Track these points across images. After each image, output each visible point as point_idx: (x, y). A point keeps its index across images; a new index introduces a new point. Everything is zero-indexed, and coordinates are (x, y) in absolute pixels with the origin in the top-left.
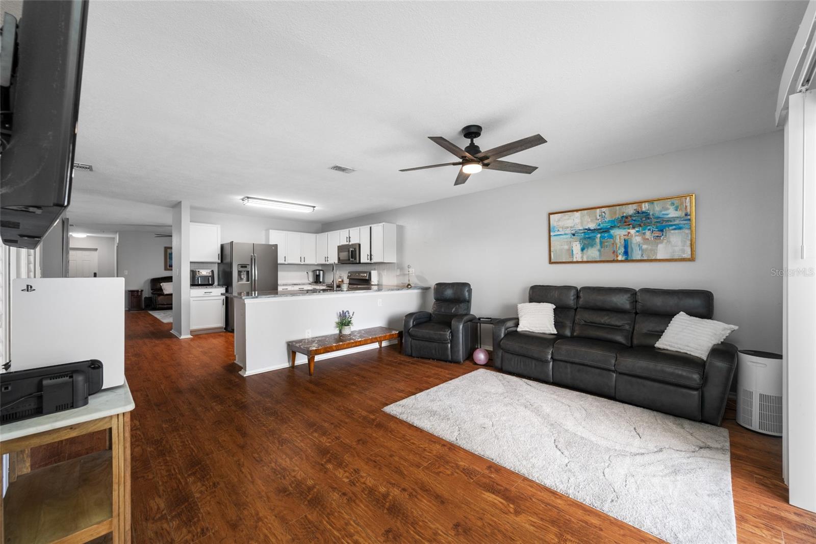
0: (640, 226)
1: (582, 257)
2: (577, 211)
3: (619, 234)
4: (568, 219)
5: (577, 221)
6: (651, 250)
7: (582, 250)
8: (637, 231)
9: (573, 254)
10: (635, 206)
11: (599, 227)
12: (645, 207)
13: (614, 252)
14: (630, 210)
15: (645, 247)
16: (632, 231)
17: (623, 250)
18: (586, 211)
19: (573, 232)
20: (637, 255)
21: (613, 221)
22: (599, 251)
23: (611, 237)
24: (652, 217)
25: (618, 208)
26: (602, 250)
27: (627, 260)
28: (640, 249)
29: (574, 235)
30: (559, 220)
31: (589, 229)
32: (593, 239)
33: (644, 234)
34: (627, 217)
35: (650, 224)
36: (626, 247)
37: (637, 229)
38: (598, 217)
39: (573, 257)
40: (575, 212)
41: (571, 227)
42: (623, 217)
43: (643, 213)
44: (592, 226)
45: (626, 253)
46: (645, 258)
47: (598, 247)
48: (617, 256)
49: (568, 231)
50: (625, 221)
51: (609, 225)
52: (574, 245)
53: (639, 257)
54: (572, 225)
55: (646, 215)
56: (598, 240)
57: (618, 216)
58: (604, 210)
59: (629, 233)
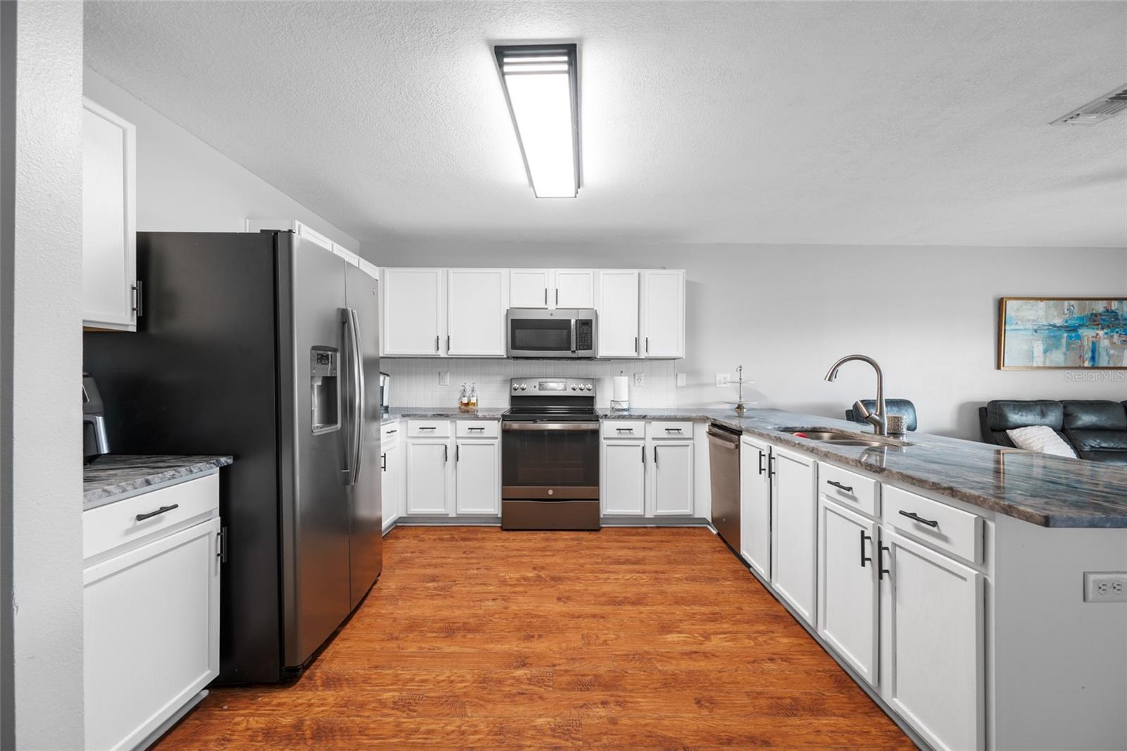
0: (1109, 327)
1: (1044, 361)
2: (1042, 299)
3: (1087, 333)
4: (1030, 309)
5: (1042, 313)
6: (1118, 356)
7: (1045, 351)
8: (1106, 333)
9: (1033, 358)
10: (1104, 303)
11: (1066, 324)
12: (1115, 305)
13: (1080, 357)
14: (1100, 307)
15: (1112, 352)
16: (1101, 333)
17: (1089, 355)
18: (1052, 302)
19: (1035, 327)
20: (1103, 362)
21: (1081, 318)
22: (1065, 354)
23: (1079, 337)
24: (1120, 317)
25: (1087, 302)
26: (1068, 353)
27: (1093, 368)
28: (1108, 354)
29: (1036, 331)
30: (1018, 310)
31: (1055, 326)
32: (1058, 339)
33: (1112, 336)
34: (1096, 315)
35: (1117, 326)
36: (1093, 351)
37: (1106, 331)
38: (1066, 312)
39: (1033, 362)
40: (1039, 302)
41: (1034, 321)
42: (1092, 314)
43: (1113, 312)
44: (1058, 322)
45: (1093, 358)
46: (1112, 366)
47: (1064, 350)
48: (1084, 362)
49: (1029, 326)
50: (1094, 320)
51: (1076, 323)
52: (1036, 345)
53: (1105, 364)
54: (1035, 318)
55: (1114, 315)
56: (1064, 341)
57: (1087, 312)
58: (1073, 302)
59: (1097, 334)
